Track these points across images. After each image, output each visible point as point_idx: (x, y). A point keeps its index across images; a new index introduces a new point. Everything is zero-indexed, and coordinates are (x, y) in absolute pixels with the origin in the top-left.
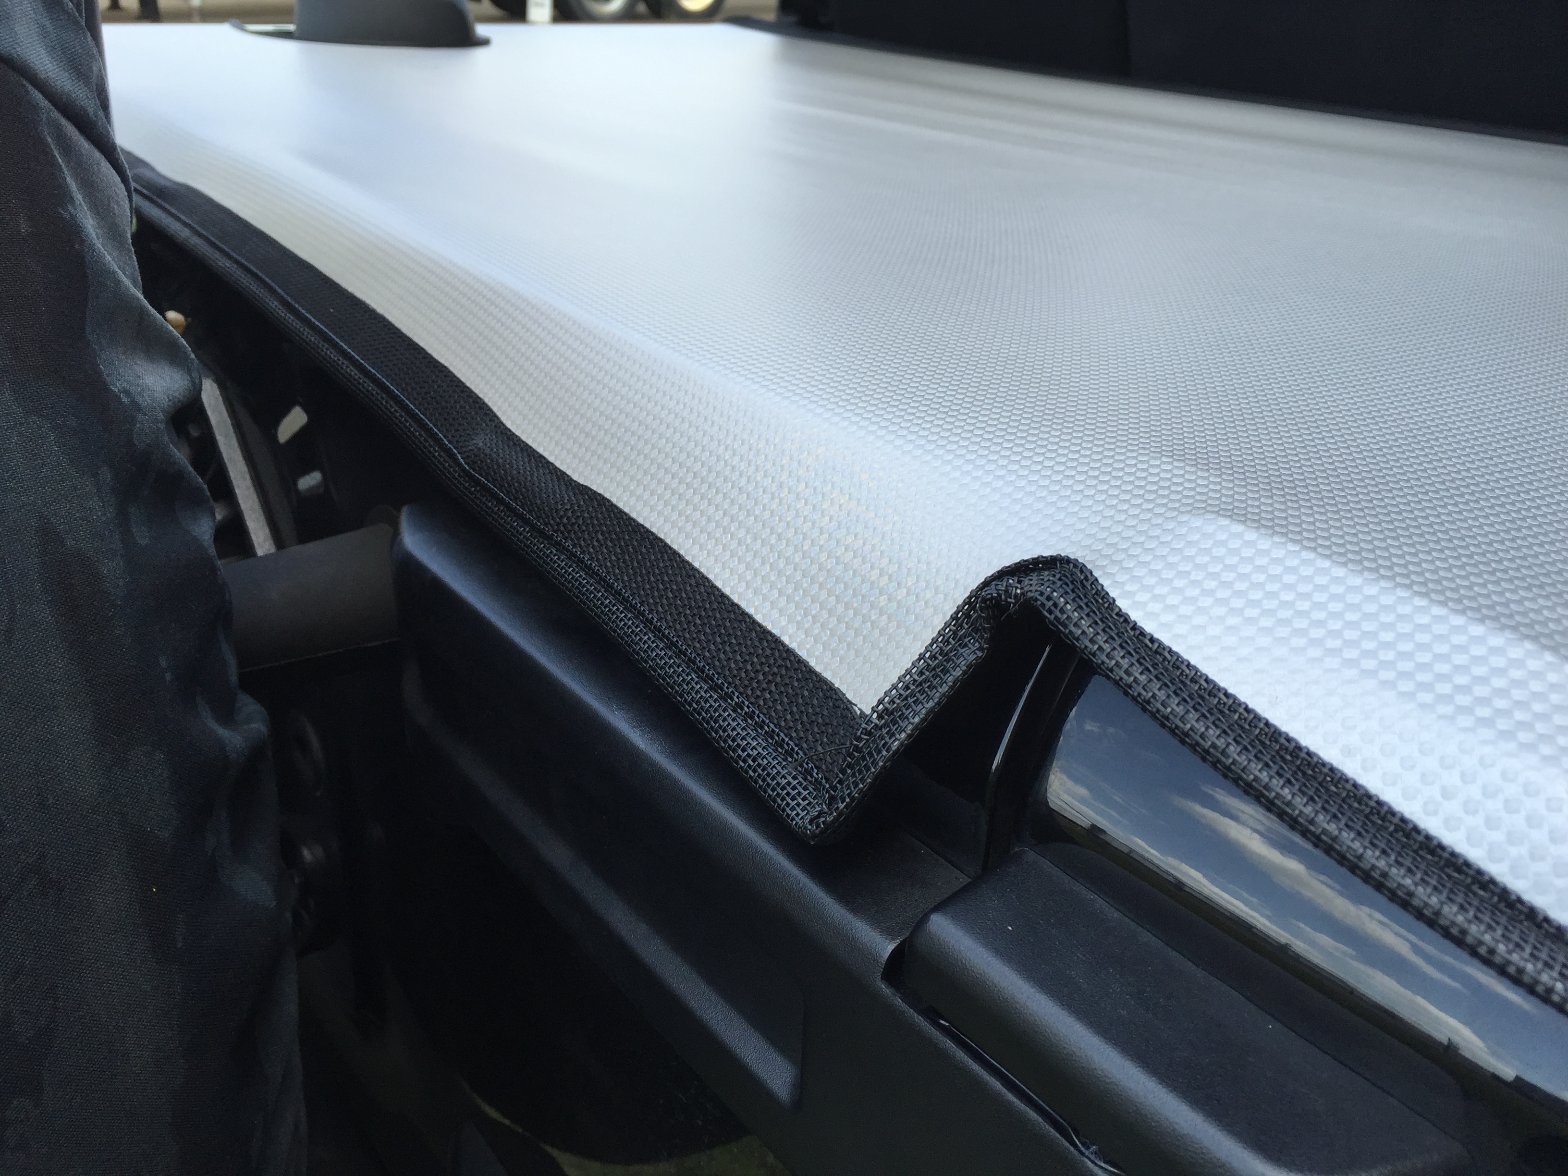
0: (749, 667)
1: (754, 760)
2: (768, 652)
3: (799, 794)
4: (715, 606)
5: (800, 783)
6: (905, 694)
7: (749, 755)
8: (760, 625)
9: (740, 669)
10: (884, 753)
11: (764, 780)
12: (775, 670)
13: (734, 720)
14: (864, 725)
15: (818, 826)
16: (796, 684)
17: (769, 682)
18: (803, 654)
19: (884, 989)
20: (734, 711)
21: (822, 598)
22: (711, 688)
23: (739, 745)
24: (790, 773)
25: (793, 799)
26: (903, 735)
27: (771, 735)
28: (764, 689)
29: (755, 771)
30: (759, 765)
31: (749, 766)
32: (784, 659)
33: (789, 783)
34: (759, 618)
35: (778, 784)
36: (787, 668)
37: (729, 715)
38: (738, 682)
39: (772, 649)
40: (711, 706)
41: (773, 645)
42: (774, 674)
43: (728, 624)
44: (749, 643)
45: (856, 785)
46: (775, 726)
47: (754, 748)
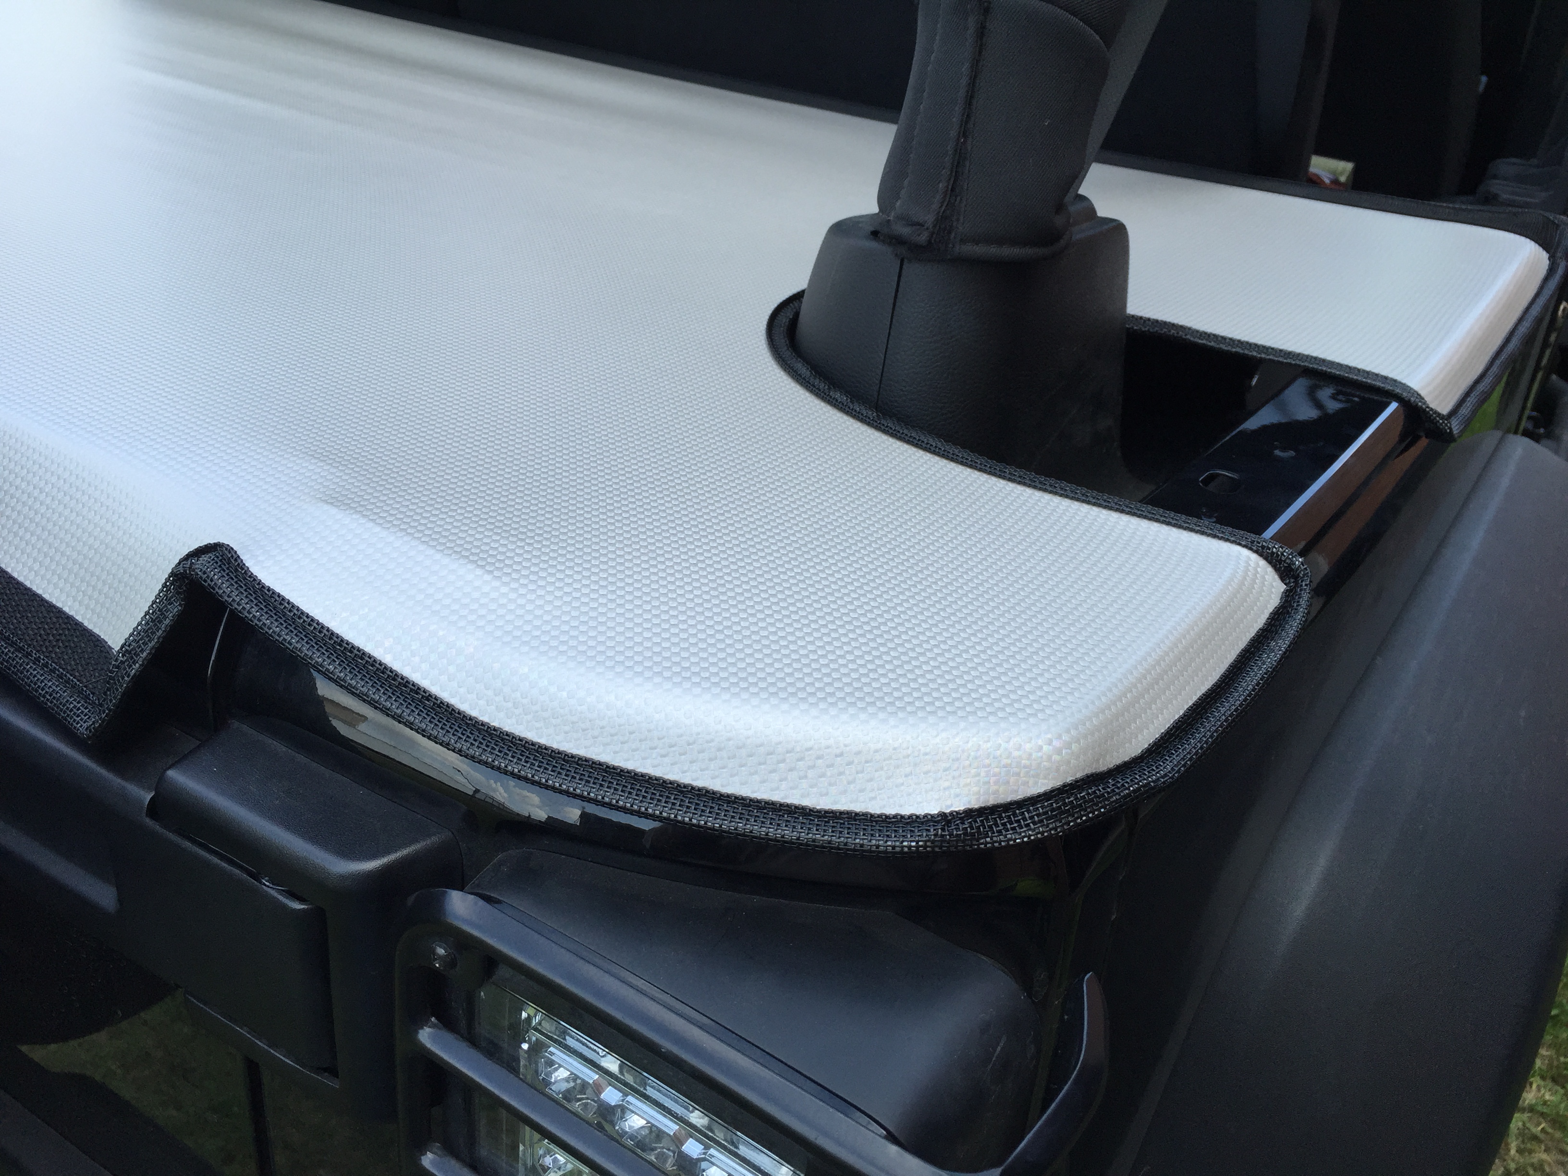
0: (43, 632)
1: (50, 696)
2: (55, 620)
3: (82, 712)
4: (14, 591)
5: (82, 705)
6: (137, 639)
7: (47, 692)
8: (47, 602)
9: (36, 634)
10: (126, 678)
11: (58, 707)
12: (61, 632)
13: (35, 670)
14: (114, 663)
15: (90, 731)
16: (76, 640)
17: (58, 641)
18: (79, 618)
19: (148, 821)
20: (34, 664)
21: (87, 579)
22: (16, 650)
23: (39, 687)
24: (75, 700)
25: (78, 716)
26: (137, 665)
27: (60, 676)
28: (55, 646)
29: (51, 702)
30: (54, 698)
31: (48, 700)
32: (66, 623)
33: (75, 707)
34: (46, 596)
35: (68, 708)
36: (69, 629)
37: (31, 667)
38: (35, 643)
39: (57, 618)
40: (17, 663)
41: (58, 615)
42: (60, 635)
43: (24, 604)
44: (40, 615)
45: (111, 701)
46: (63, 669)
47: (50, 687)
